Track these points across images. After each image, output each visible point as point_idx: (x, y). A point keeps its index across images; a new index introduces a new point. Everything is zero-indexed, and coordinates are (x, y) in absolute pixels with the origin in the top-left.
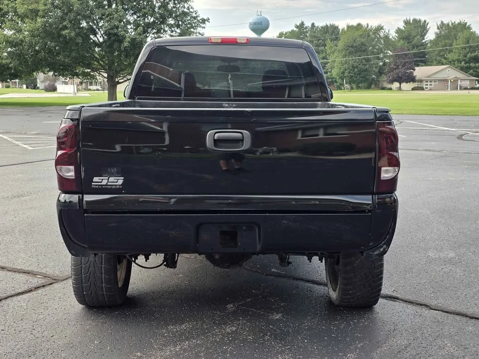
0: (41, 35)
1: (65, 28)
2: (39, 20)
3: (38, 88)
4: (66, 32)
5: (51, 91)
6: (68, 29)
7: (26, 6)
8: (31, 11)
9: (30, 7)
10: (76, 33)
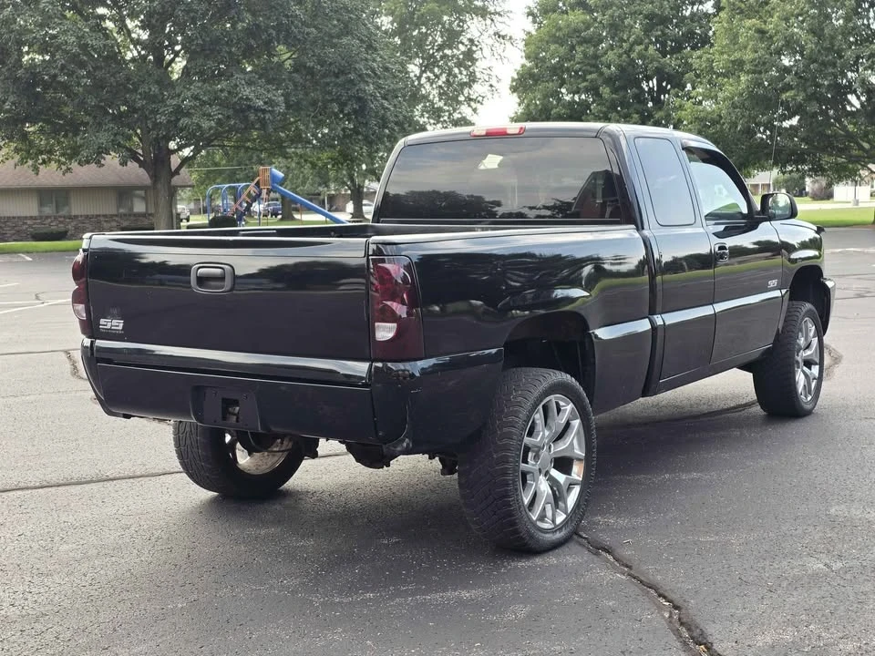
0: (746, 104)
1: (788, 88)
2: (743, 78)
3: (807, 194)
4: (787, 94)
5: (822, 199)
6: (792, 89)
7: (725, 56)
8: (733, 62)
9: (732, 58)
10: (807, 95)
